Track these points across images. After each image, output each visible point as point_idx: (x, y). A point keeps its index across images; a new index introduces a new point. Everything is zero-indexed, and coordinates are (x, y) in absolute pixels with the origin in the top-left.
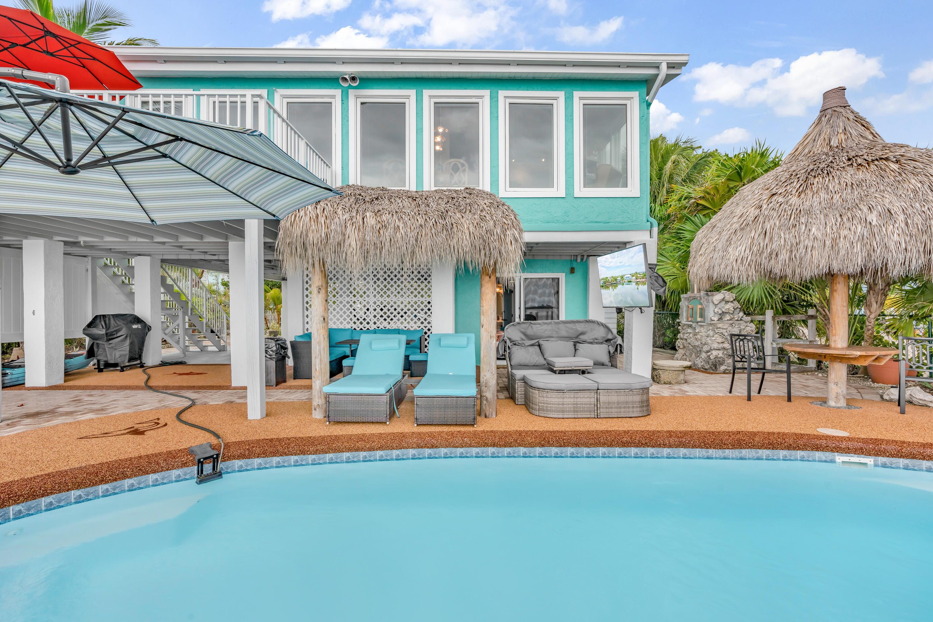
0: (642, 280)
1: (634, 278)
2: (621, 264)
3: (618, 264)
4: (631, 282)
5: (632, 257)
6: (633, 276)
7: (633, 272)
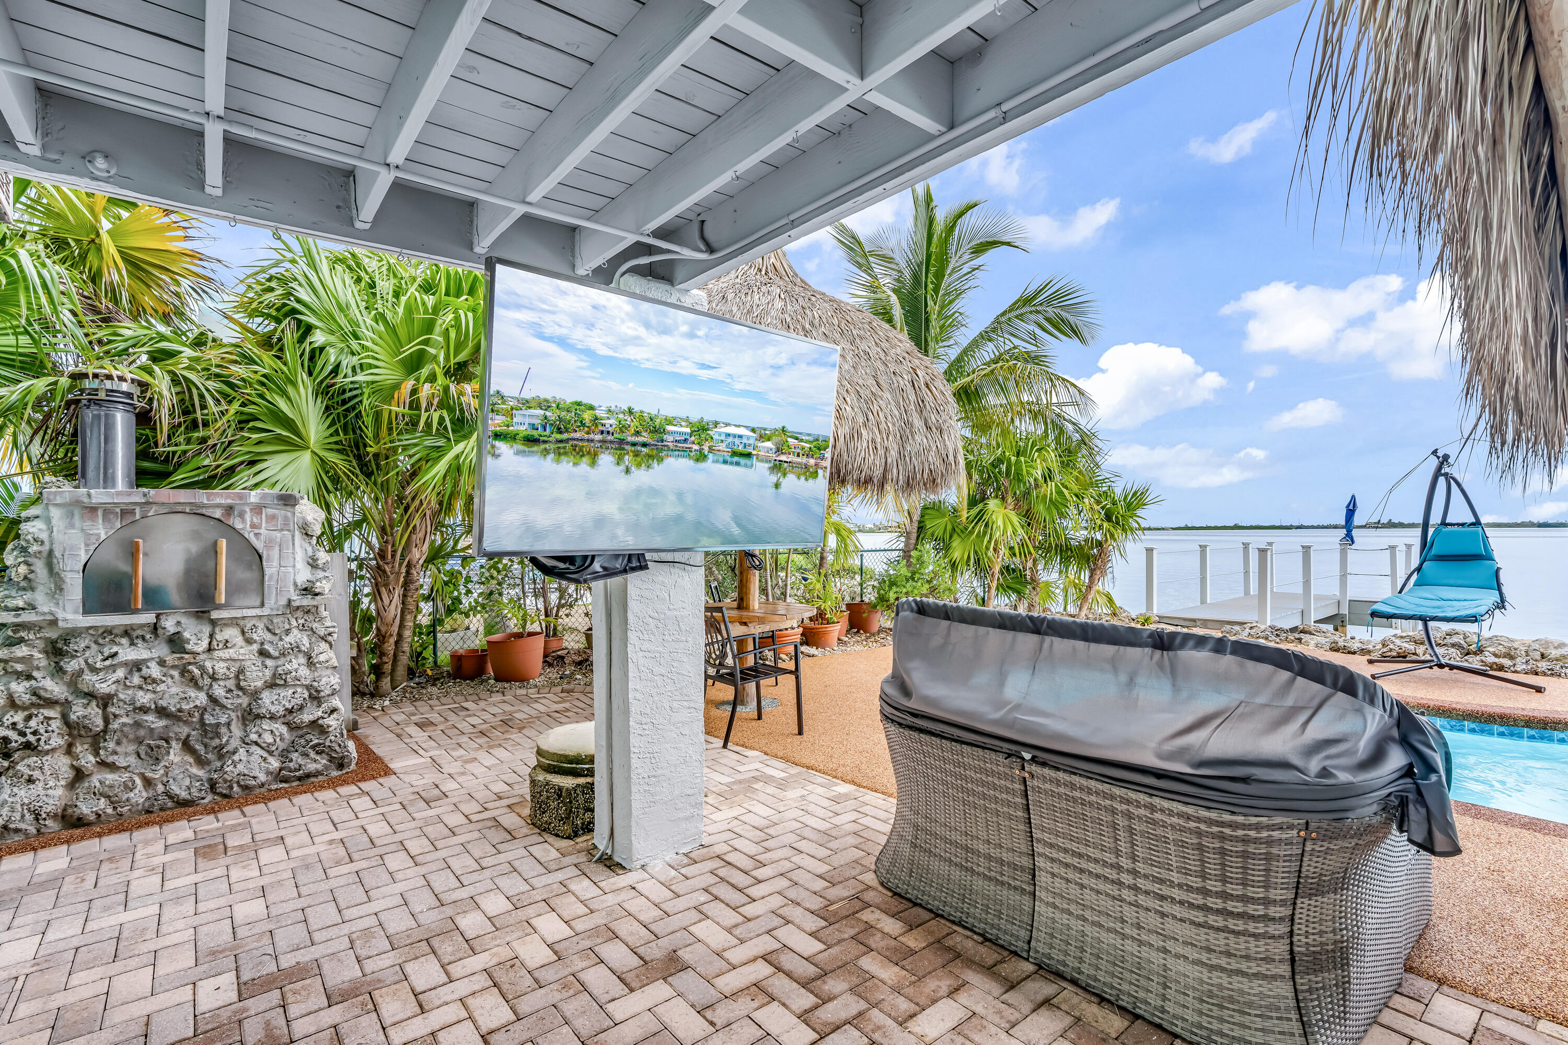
0: (804, 460)
1: (769, 444)
2: (704, 374)
3: (686, 367)
4: (749, 455)
5: (777, 368)
6: (762, 438)
7: (771, 422)
